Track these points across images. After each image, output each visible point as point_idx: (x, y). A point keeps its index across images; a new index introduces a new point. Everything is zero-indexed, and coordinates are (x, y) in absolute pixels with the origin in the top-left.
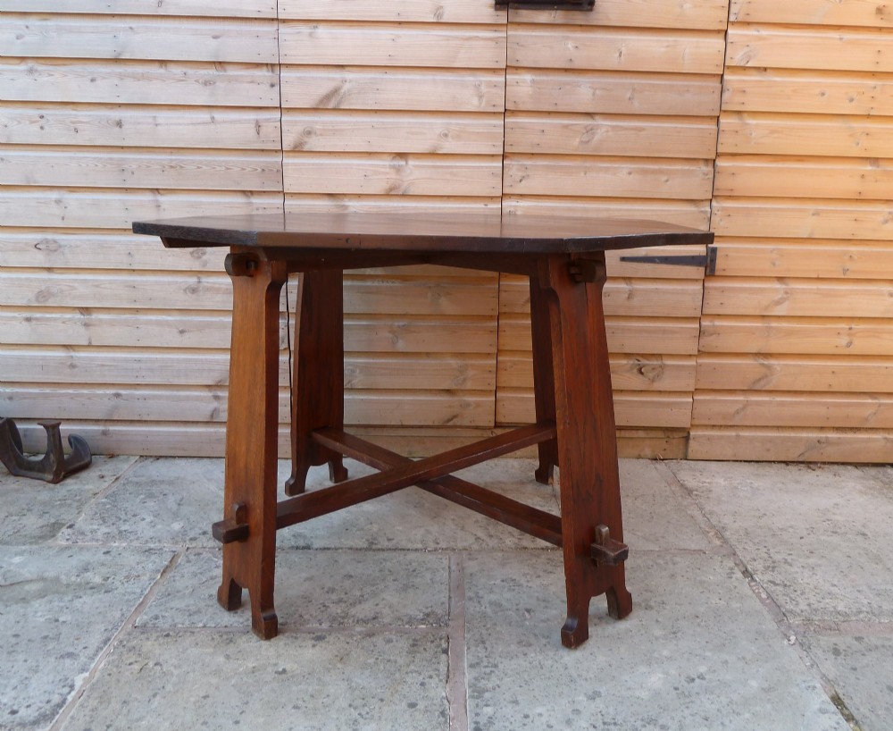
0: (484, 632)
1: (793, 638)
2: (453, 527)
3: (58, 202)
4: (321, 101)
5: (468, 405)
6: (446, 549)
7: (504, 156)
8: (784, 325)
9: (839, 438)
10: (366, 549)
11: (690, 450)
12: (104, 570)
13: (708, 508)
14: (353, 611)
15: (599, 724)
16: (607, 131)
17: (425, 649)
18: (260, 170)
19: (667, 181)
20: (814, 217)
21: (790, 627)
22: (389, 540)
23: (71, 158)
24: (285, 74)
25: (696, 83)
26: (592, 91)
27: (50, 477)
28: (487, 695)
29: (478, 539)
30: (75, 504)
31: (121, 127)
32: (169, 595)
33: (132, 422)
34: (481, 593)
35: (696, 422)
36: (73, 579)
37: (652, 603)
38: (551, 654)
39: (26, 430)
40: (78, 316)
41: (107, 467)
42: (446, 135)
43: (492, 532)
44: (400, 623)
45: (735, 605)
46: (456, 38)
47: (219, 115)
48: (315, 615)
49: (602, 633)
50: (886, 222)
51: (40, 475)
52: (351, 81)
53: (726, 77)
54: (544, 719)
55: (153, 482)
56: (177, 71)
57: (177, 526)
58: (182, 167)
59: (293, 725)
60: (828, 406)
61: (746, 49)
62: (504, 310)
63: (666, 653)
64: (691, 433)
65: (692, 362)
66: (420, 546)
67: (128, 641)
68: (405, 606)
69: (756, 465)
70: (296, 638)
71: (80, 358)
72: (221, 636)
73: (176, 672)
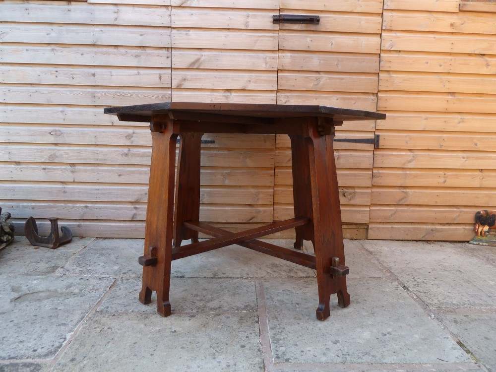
0: (276, 314)
1: (433, 316)
2: (255, 268)
3: (62, 112)
4: (191, 65)
5: (260, 212)
6: (253, 278)
7: (277, 91)
8: (413, 172)
9: (442, 228)
10: (213, 278)
11: (369, 235)
12: (80, 287)
13: (381, 259)
14: (208, 304)
15: (340, 355)
16: (326, 80)
17: (247, 321)
18: (160, 97)
19: (355, 103)
20: (425, 120)
21: (430, 311)
22: (223, 274)
23: (69, 91)
24: (174, 52)
25: (368, 57)
26: (319, 61)
27: (52, 246)
28: (281, 342)
29: (268, 273)
30: (64, 258)
31: (94, 76)
32: (114, 297)
33: (93, 220)
34: (273, 296)
35: (372, 221)
36: (64, 290)
37: (359, 301)
38: (312, 323)
39: (40, 224)
40: (69, 167)
41: (80, 242)
42: (250, 81)
43: (275, 270)
44: (232, 310)
45: (401, 301)
46: (255, 36)
47: (142, 71)
48: (189, 306)
49: (336, 314)
50: (460, 123)
51: (46, 245)
52: (205, 56)
53: (382, 55)
54: (312, 353)
55: (103, 249)
56: (122, 50)
57: (116, 268)
58: (123, 95)
59: (181, 356)
60: (436, 212)
61: (391, 42)
62: (277, 165)
63: (370, 323)
64: (370, 226)
65: (369, 191)
66: (239, 276)
67: (94, 318)
68: (234, 302)
69: (402, 242)
70: (180, 316)
71: (69, 188)
72: (142, 316)
73: (119, 332)
